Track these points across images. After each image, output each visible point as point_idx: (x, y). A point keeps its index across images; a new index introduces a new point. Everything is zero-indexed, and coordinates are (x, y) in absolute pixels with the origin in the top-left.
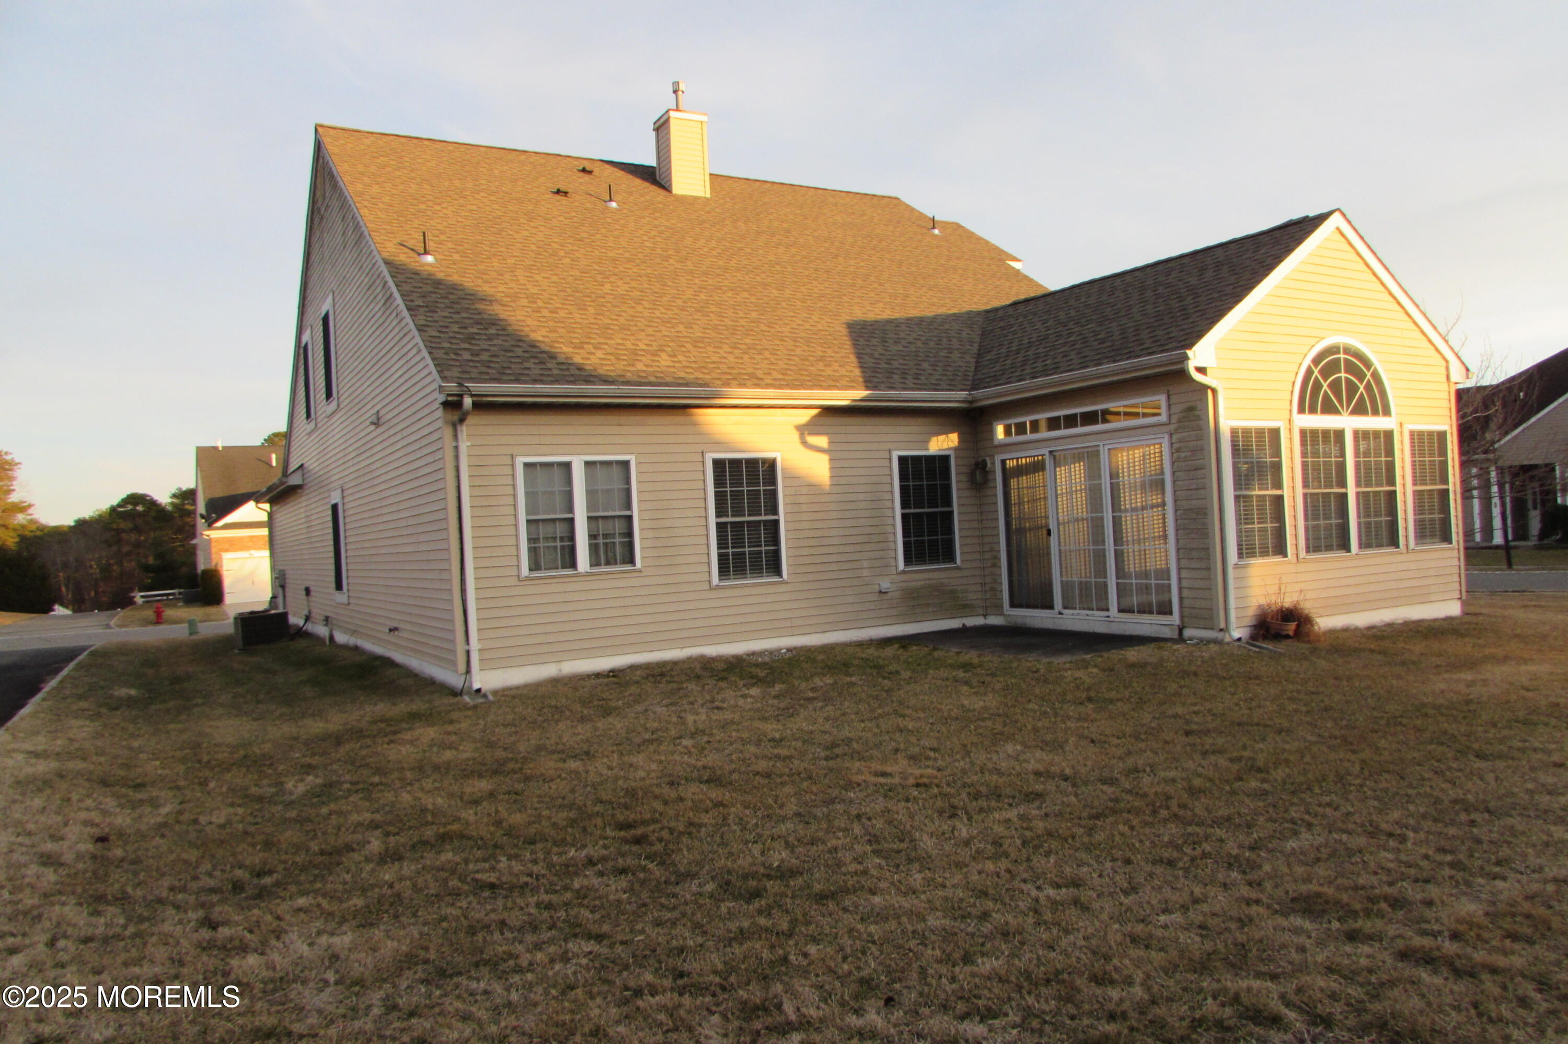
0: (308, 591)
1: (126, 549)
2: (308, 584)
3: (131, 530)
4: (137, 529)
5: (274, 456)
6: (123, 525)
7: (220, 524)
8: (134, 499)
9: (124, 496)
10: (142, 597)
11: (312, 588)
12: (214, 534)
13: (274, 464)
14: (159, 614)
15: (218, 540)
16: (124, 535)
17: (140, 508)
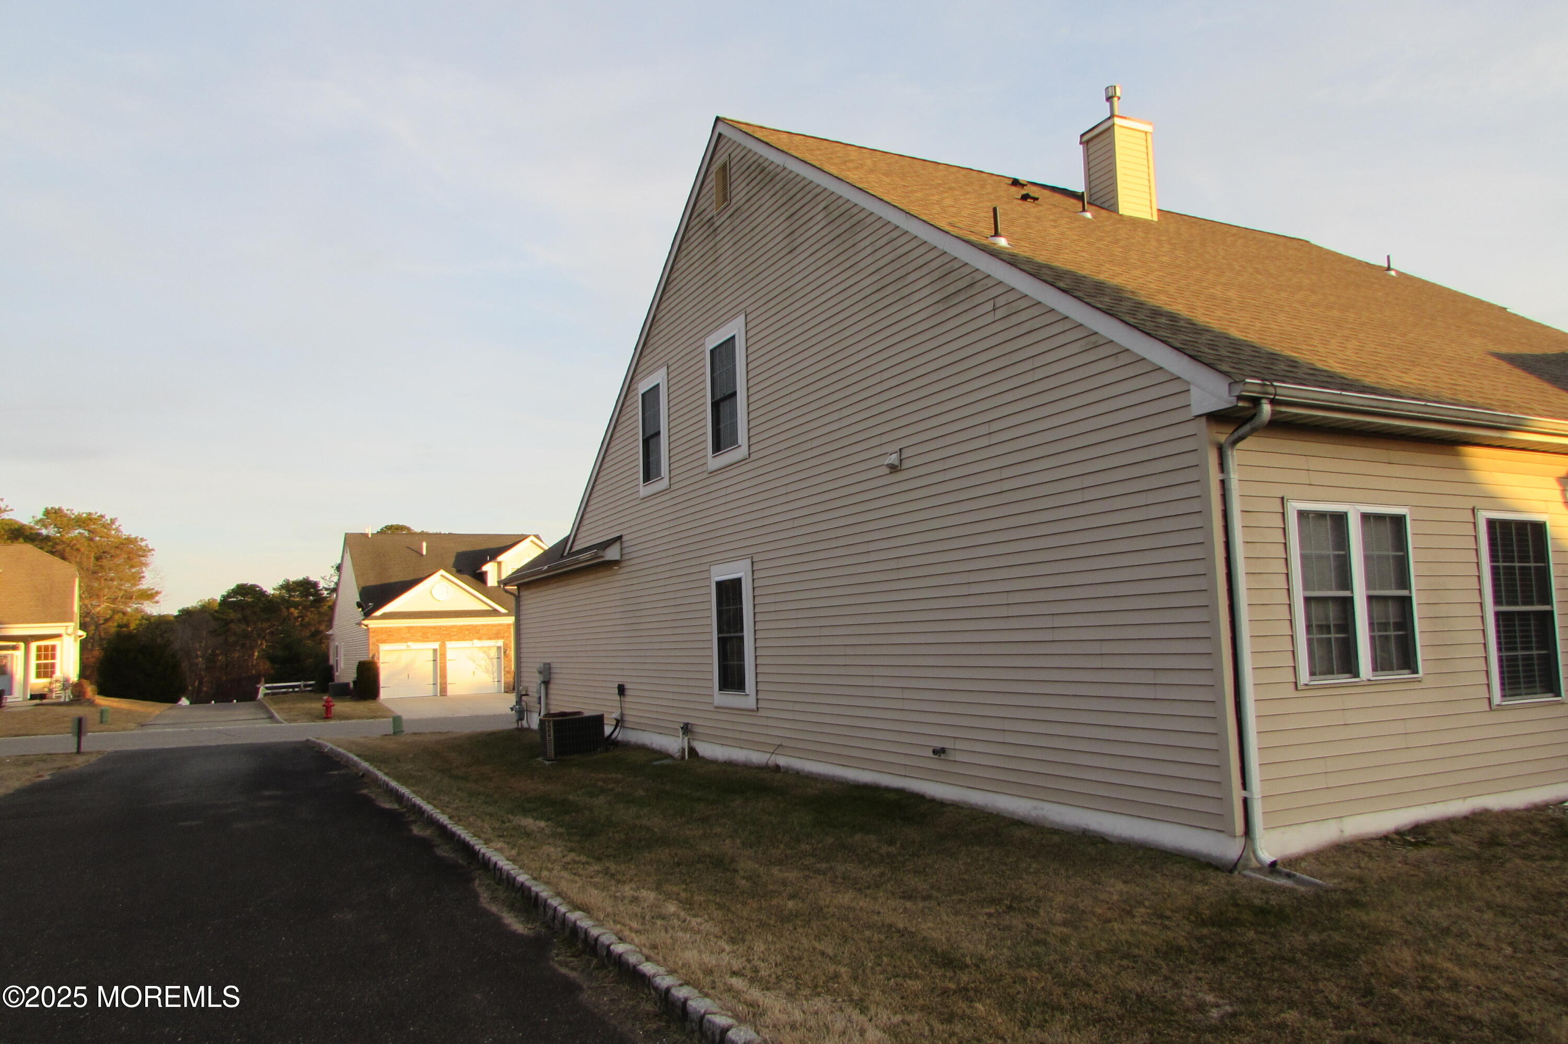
0: (621, 690)
1: (232, 639)
2: (621, 680)
3: (239, 621)
4: (245, 620)
5: (424, 544)
6: (232, 615)
7: (378, 613)
8: (242, 590)
9: (233, 586)
10: (267, 688)
11: (627, 686)
12: (372, 624)
13: (424, 553)
14: (328, 708)
15: (376, 631)
16: (232, 626)
17: (249, 599)
